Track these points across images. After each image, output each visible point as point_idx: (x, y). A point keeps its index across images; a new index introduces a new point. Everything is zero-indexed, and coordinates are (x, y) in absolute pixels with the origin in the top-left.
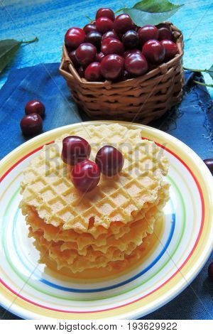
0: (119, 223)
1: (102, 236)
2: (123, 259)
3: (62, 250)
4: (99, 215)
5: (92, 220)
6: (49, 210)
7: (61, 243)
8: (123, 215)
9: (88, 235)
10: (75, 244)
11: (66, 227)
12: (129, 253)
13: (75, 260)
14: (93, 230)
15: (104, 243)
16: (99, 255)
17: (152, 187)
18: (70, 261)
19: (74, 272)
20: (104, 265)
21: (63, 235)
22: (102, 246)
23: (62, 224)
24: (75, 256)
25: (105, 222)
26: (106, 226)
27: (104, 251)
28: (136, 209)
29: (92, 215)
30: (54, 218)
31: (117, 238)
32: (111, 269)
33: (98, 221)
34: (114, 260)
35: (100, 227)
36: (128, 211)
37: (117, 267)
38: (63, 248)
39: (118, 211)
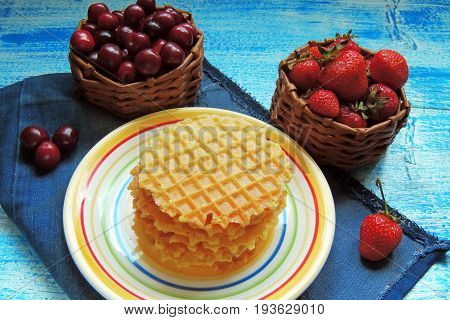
0: (236, 225)
1: (217, 235)
2: (230, 261)
3: (171, 242)
4: (218, 213)
5: (210, 217)
6: (167, 199)
7: (171, 234)
8: (242, 218)
9: (202, 231)
10: (187, 239)
11: (182, 219)
12: (237, 256)
13: (182, 254)
14: (208, 227)
15: (217, 242)
16: (208, 253)
17: (275, 193)
18: (177, 255)
19: (179, 266)
20: (211, 264)
21: (176, 226)
22: (214, 245)
23: (178, 215)
24: (182, 250)
25: (224, 221)
26: (224, 226)
27: (215, 250)
28: (256, 213)
29: (211, 212)
30: (171, 208)
31: (231, 239)
32: (216, 269)
33: (216, 219)
34: (222, 261)
35: (217, 226)
36: (248, 214)
37: (223, 268)
38: (173, 240)
39: (238, 213)
